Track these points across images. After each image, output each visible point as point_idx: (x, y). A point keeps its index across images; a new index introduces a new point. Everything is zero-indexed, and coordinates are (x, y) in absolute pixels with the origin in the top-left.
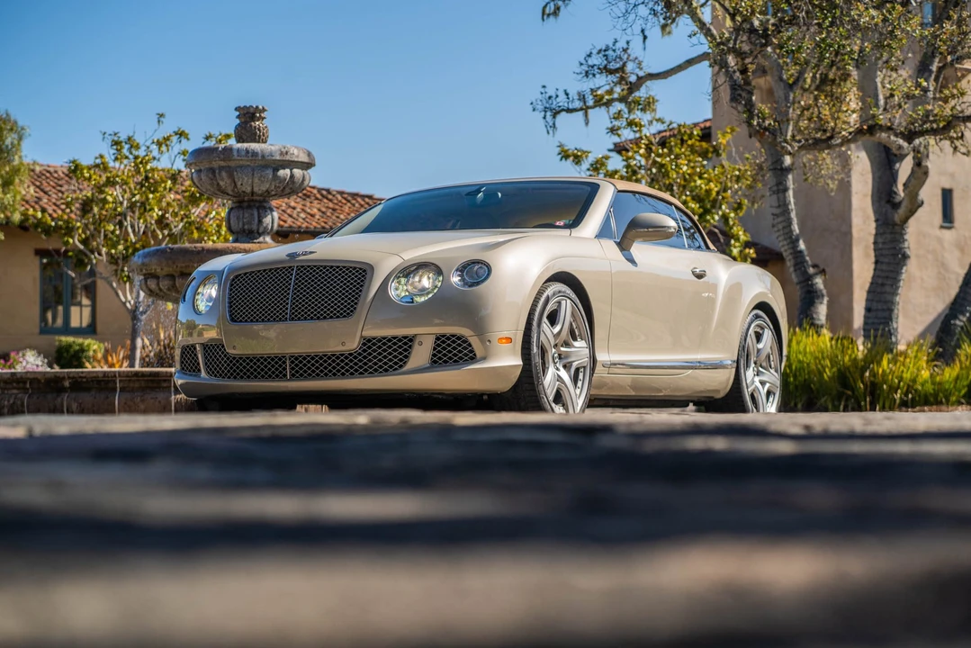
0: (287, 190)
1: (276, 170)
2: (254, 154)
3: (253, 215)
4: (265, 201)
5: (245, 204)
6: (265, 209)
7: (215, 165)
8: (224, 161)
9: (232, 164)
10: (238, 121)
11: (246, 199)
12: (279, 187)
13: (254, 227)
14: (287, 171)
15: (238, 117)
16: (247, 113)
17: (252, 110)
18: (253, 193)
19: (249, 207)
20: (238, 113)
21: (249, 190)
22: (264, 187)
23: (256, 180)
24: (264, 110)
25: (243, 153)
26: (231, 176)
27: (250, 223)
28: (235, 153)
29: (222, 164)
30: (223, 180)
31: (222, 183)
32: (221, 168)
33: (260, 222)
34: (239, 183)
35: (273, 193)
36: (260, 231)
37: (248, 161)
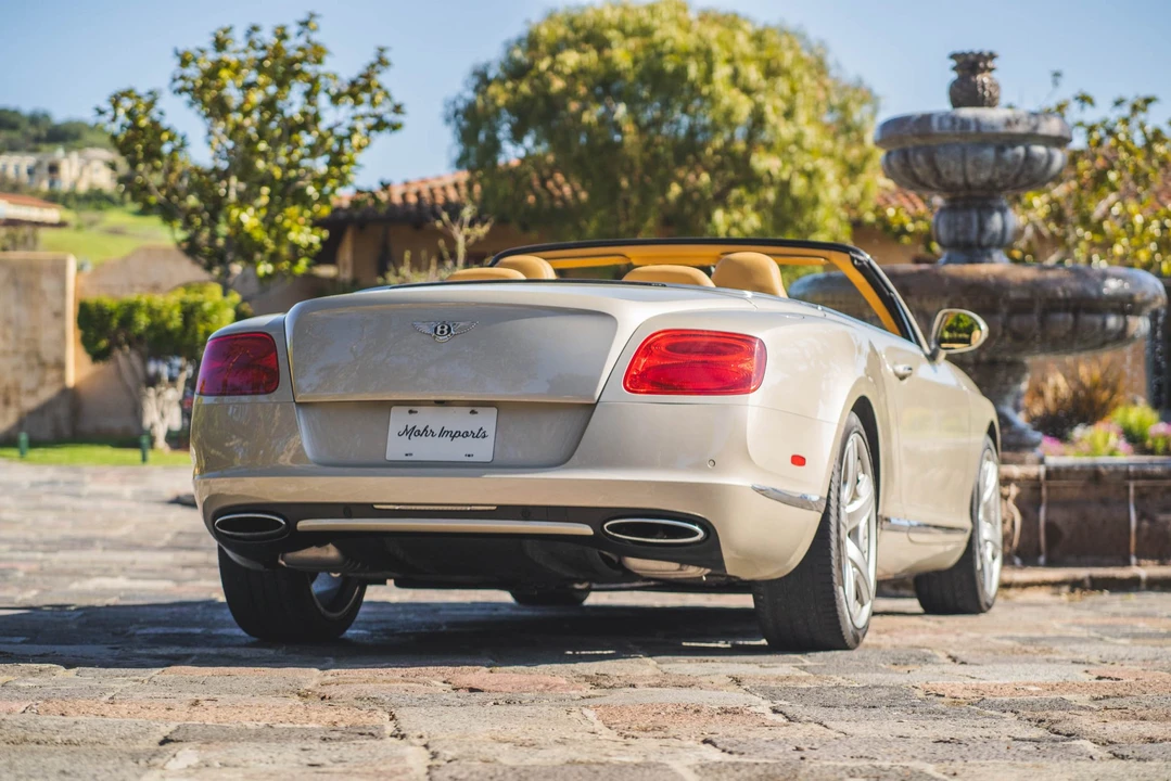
0: (1023, 181)
1: (1001, 149)
2: (965, 123)
3: (969, 220)
4: (992, 197)
5: (959, 204)
6: (990, 210)
7: (910, 144)
8: (920, 136)
9: (932, 142)
10: (954, 76)
11: (962, 194)
12: (1007, 176)
13: (973, 236)
14: (1020, 150)
15: (954, 69)
16: (966, 62)
17: (972, 58)
18: (968, 186)
19: (967, 207)
20: (953, 63)
21: (960, 180)
22: (984, 176)
23: (969, 167)
24: (992, 56)
25: (947, 123)
26: (931, 161)
27: (966, 232)
28: (935, 124)
29: (918, 142)
30: (918, 166)
31: (918, 171)
32: (917, 148)
33: (982, 229)
34: (943, 171)
35: (1000, 184)
36: (985, 241)
37: (956, 136)
